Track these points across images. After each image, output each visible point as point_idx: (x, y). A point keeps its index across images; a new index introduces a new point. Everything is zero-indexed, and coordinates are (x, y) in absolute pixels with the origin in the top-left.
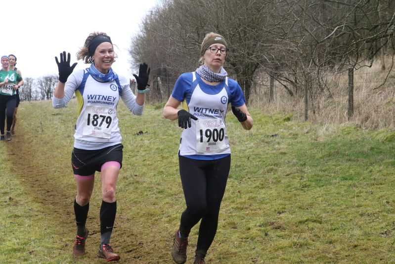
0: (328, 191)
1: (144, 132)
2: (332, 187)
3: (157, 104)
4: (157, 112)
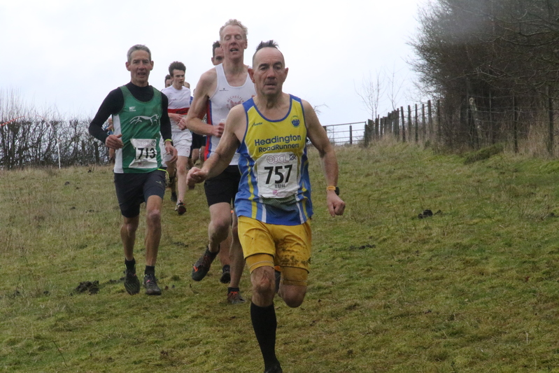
1: (433, 212)
3: (469, 153)
4: (467, 170)
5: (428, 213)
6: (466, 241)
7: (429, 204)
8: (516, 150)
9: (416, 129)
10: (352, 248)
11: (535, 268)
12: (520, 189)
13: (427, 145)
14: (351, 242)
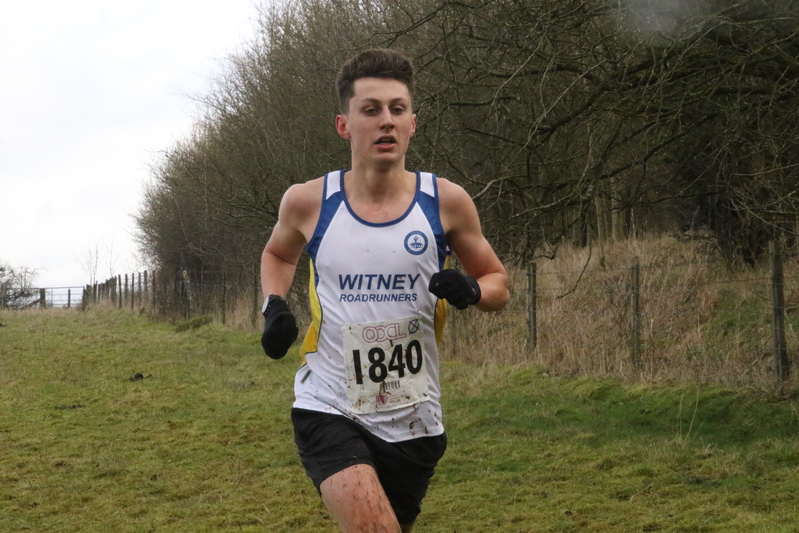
0: (466, 491)
1: (145, 375)
2: (475, 483)
3: (181, 322)
4: (178, 337)
5: (139, 376)
6: (172, 405)
7: (140, 368)
8: (224, 321)
9: (132, 297)
10: (63, 407)
11: (235, 433)
12: (225, 358)
13: (142, 311)
14: (63, 402)
